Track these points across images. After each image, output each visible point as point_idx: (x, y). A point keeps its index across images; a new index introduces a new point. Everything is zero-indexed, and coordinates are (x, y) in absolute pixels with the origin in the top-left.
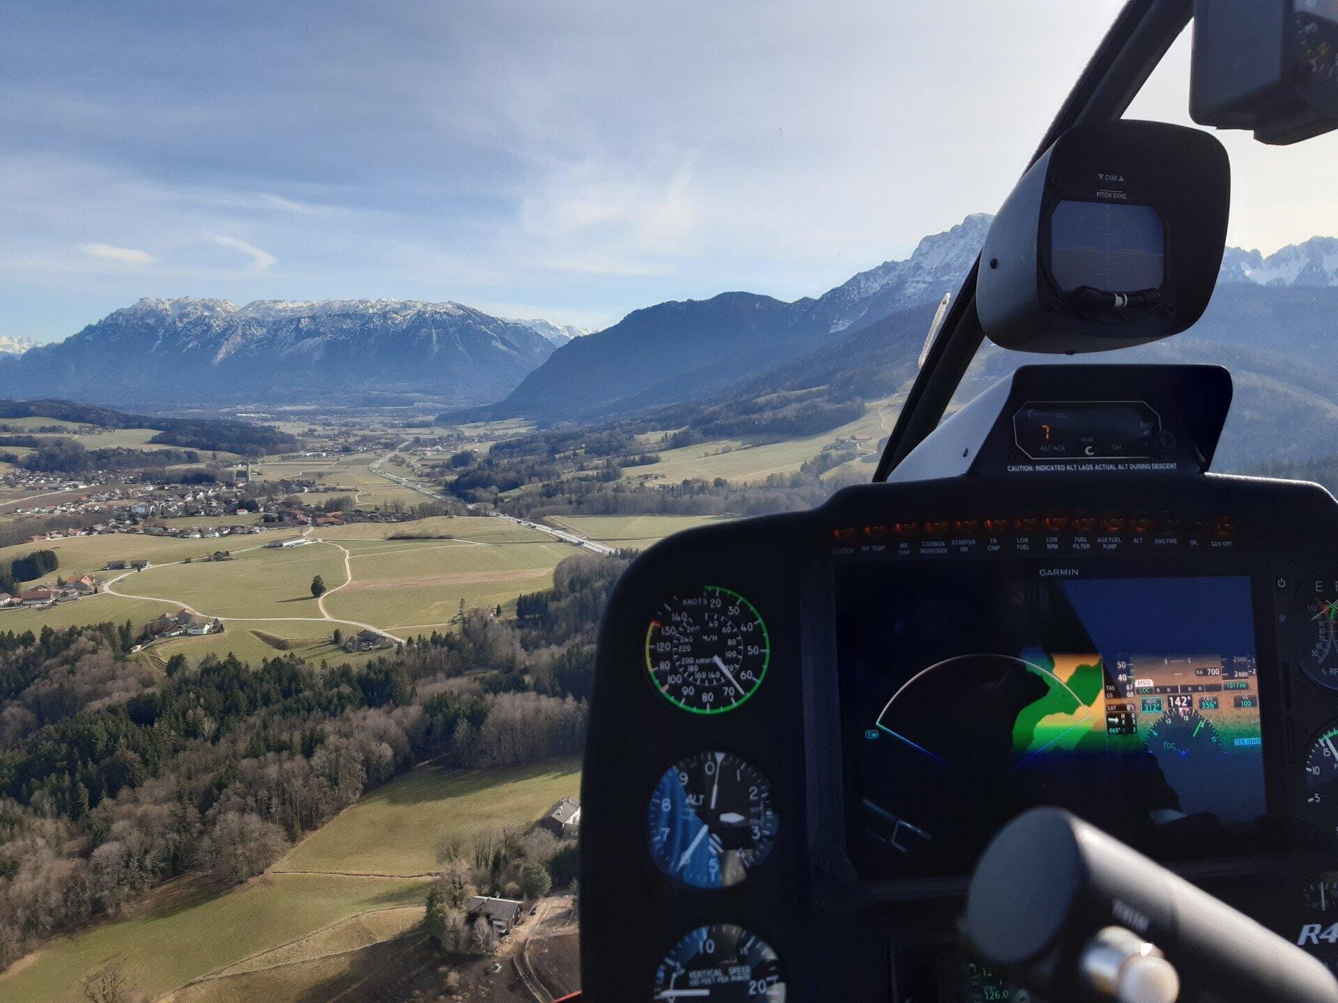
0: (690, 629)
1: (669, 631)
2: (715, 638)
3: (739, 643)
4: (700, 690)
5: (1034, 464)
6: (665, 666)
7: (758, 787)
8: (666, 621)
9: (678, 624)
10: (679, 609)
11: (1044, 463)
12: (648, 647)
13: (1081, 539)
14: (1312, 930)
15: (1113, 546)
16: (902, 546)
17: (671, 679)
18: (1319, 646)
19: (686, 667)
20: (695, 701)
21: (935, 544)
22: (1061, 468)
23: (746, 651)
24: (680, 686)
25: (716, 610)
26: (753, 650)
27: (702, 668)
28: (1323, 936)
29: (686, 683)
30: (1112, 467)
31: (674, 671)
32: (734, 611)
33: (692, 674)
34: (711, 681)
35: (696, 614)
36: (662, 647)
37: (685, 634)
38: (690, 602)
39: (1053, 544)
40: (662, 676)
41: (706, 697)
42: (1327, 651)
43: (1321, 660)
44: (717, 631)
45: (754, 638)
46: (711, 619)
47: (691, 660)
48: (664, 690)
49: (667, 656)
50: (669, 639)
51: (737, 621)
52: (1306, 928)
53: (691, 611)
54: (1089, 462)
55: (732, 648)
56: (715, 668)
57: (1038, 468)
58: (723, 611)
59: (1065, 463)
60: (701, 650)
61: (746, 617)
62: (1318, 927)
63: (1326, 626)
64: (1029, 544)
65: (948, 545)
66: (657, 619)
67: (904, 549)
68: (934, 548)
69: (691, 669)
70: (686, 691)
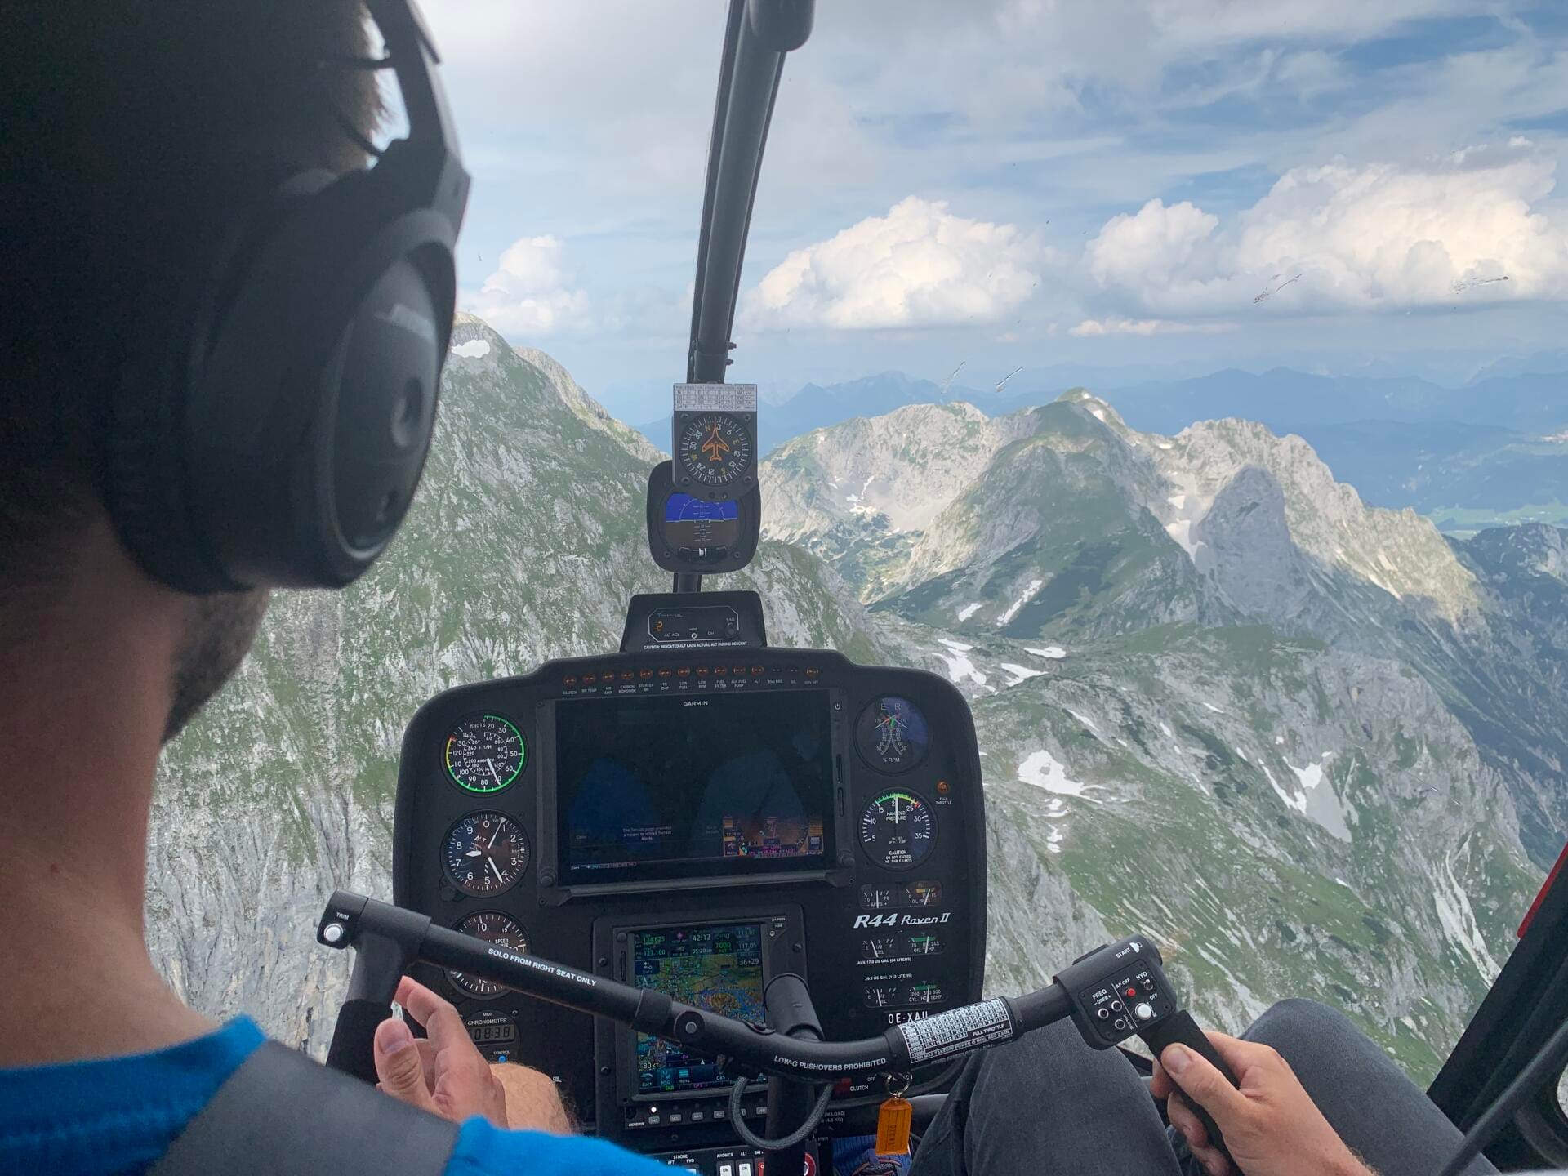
0: (474, 742)
1: (460, 743)
2: (490, 747)
3: (505, 749)
4: (479, 778)
5: (660, 644)
6: (457, 764)
7: (516, 834)
8: (460, 737)
9: (466, 739)
10: (468, 730)
11: (666, 643)
12: (448, 753)
13: (722, 682)
14: (864, 919)
15: (742, 685)
16: (608, 688)
17: (462, 772)
18: (882, 744)
19: (471, 764)
20: (477, 784)
21: (628, 687)
22: (676, 646)
23: (509, 754)
24: (468, 776)
25: (491, 730)
26: (514, 754)
27: (481, 765)
28: (870, 923)
29: (471, 774)
30: (707, 645)
31: (464, 767)
32: (502, 730)
33: (475, 769)
34: (487, 772)
35: (478, 733)
36: (456, 753)
37: (471, 745)
38: (475, 726)
39: (702, 685)
40: (457, 771)
41: (483, 782)
42: (887, 747)
43: (883, 753)
44: (491, 743)
45: (515, 746)
46: (488, 735)
47: (474, 760)
48: (457, 778)
49: (460, 758)
50: (462, 748)
51: (504, 736)
52: (860, 918)
53: (476, 732)
54: (694, 642)
55: (500, 753)
56: (486, 765)
57: (662, 647)
58: (496, 730)
59: (679, 643)
60: (479, 755)
61: (510, 733)
62: (868, 917)
63: (887, 732)
64: (688, 685)
65: (636, 687)
66: (455, 737)
67: (609, 691)
68: (628, 689)
69: (474, 766)
70: (471, 779)
